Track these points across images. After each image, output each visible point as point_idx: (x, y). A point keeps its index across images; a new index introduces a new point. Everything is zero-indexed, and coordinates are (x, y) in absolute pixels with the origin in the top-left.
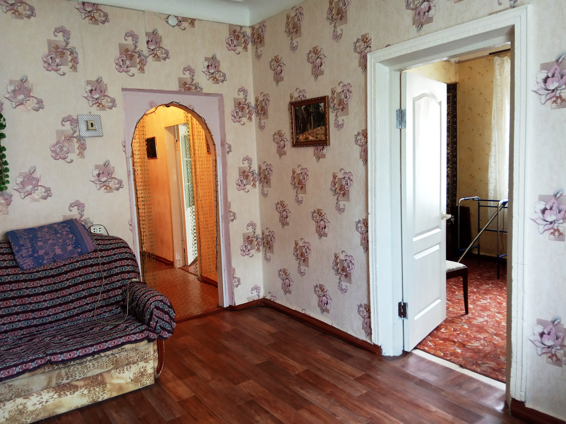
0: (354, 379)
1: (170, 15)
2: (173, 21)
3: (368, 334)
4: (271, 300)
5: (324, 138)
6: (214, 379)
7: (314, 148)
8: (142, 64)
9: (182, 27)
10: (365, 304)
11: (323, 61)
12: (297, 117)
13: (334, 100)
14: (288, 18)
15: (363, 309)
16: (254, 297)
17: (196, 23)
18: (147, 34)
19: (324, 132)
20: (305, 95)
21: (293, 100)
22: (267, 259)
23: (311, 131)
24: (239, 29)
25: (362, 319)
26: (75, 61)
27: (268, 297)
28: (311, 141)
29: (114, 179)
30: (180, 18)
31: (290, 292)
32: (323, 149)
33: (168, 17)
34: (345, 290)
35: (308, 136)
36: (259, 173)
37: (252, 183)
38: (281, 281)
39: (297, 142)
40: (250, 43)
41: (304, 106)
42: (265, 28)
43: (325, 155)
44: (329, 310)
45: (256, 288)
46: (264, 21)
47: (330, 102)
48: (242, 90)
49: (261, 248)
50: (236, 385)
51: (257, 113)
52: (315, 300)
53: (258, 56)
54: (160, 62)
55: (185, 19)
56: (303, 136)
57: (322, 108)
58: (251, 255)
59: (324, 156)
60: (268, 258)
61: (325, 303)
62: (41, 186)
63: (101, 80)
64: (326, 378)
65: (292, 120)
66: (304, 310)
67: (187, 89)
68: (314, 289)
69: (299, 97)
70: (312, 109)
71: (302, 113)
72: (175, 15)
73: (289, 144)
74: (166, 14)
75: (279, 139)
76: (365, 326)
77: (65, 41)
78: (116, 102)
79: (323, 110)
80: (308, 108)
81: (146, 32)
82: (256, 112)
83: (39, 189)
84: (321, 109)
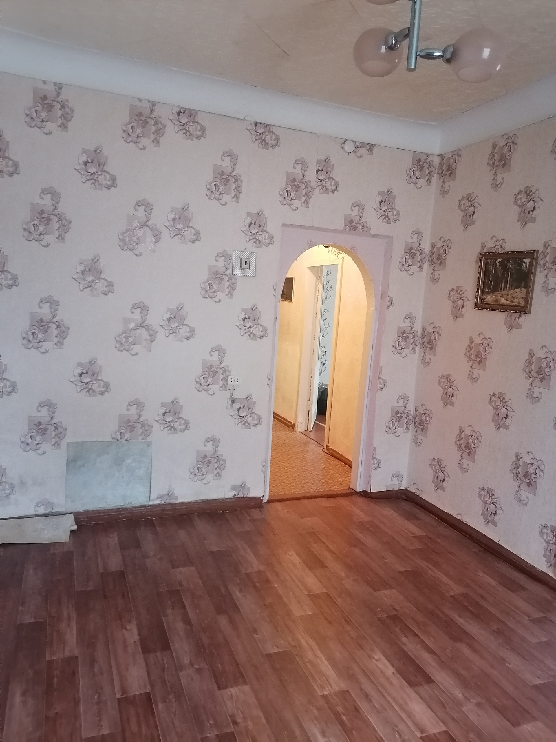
0: (529, 620)
1: (347, 140)
2: (349, 147)
3: (551, 565)
4: (416, 493)
5: (522, 303)
6: (349, 578)
7: (507, 315)
8: (308, 196)
9: (358, 154)
10: (551, 525)
11: (537, 205)
12: (486, 271)
13: (546, 257)
14: (494, 147)
15: (549, 532)
16: (394, 485)
17: (375, 149)
18: (318, 162)
19: (525, 296)
20: (504, 245)
21: (485, 251)
22: (417, 443)
23: (506, 292)
24: (425, 156)
25: (544, 544)
26: (238, 189)
27: (412, 489)
28: (503, 305)
29: (259, 326)
30: (357, 144)
31: (443, 489)
32: (519, 318)
33: (345, 142)
34: (525, 502)
35: (500, 298)
36: (423, 335)
37: (411, 347)
38: (433, 474)
39: (481, 303)
40: (436, 175)
41: (500, 260)
42: (460, 158)
43: (521, 325)
44: (496, 523)
45: (398, 475)
46: (460, 150)
47: (539, 259)
48: (418, 233)
49: (411, 427)
50: (375, 591)
51: (432, 262)
52: (478, 506)
53: (444, 192)
54: (327, 195)
55: (363, 145)
56: (492, 296)
57: (526, 266)
58: (397, 434)
59: (519, 326)
60: (418, 441)
61: (492, 513)
62: (185, 325)
63: (262, 213)
64: (492, 610)
65: (480, 275)
66: (460, 514)
67: (352, 228)
68: (478, 492)
69: (495, 247)
70: (511, 264)
71: (496, 269)
72: (353, 140)
73: (470, 304)
74: (342, 138)
75: (456, 296)
76: (548, 553)
77: (231, 167)
78: (274, 239)
79: (528, 268)
80: (506, 262)
81: (317, 159)
82: (429, 261)
83: (184, 328)
84: (524, 265)
